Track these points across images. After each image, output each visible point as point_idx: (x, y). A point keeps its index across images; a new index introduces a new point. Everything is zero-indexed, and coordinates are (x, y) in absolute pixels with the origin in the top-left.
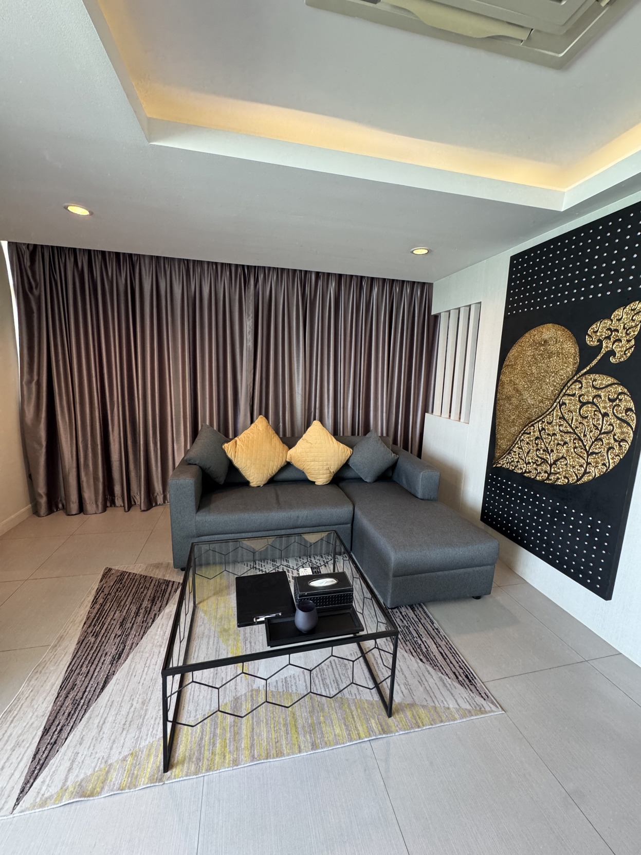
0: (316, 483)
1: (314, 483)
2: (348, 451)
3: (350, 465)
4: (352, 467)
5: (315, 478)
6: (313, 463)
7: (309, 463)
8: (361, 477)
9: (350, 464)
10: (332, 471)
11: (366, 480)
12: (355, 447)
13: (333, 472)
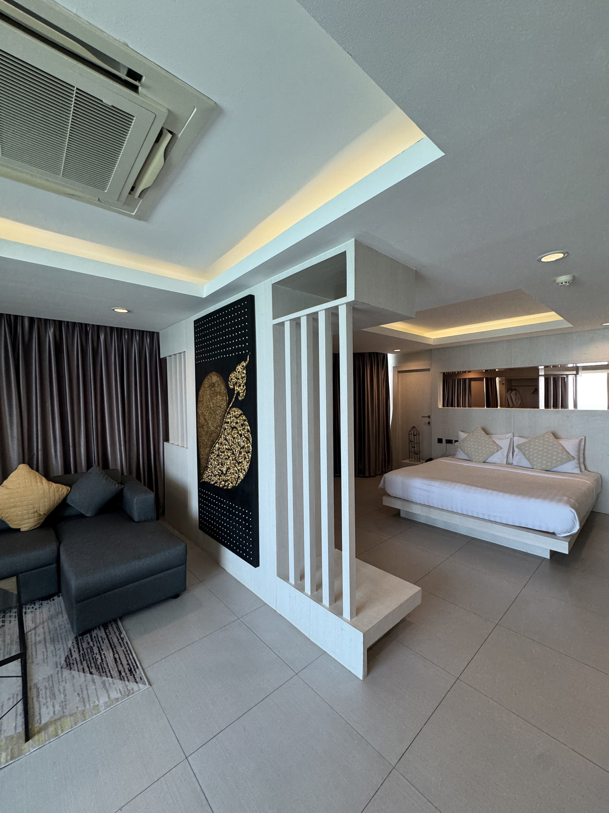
0: (21, 530)
1: (19, 530)
2: (64, 490)
3: (69, 503)
4: (72, 505)
5: (18, 524)
6: (15, 509)
7: (9, 510)
8: (83, 512)
9: (69, 501)
10: (42, 513)
11: (87, 515)
12: (74, 485)
13: (44, 514)
